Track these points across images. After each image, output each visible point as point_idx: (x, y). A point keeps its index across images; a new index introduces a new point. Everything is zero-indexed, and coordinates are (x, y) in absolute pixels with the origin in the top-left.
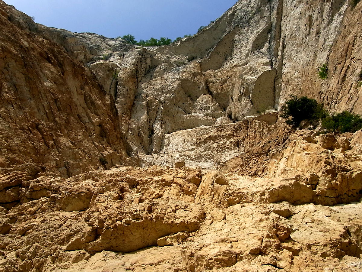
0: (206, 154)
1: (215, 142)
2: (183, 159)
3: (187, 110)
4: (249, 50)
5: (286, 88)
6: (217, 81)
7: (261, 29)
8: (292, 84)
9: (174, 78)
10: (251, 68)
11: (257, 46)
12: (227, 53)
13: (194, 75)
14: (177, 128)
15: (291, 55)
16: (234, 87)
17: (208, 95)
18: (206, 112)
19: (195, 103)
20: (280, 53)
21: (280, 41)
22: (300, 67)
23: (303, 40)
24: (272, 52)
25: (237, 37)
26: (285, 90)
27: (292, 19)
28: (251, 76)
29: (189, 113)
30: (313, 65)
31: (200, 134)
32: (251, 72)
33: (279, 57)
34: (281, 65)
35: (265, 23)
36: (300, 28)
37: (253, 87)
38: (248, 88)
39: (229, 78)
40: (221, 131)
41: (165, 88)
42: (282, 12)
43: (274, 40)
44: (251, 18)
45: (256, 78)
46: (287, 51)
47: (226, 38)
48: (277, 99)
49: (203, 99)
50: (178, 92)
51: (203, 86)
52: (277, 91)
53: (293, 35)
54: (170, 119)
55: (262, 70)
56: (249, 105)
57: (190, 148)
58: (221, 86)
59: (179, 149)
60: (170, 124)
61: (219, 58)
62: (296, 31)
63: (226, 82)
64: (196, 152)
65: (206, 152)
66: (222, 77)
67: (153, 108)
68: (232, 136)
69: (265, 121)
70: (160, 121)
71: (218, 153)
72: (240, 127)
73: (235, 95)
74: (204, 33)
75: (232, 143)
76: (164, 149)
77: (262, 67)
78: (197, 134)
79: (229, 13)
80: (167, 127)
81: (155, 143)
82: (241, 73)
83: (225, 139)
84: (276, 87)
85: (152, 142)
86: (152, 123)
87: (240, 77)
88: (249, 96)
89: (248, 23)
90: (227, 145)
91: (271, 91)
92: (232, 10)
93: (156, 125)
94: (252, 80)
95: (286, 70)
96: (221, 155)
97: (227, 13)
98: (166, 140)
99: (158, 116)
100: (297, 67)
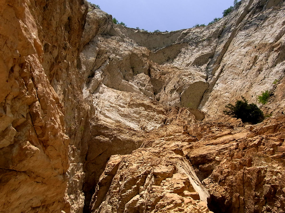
1: (146, 110)
2: (112, 109)
3: (127, 77)
4: (191, 62)
5: (213, 102)
6: (158, 71)
7: (206, 52)
8: (220, 100)
9: (127, 48)
10: (191, 74)
11: (198, 63)
12: (170, 57)
13: (144, 55)
14: (111, 86)
15: (226, 79)
16: (170, 81)
17: (147, 76)
18: (141, 87)
19: (135, 77)
20: (216, 74)
21: (219, 66)
22: (232, 90)
23: (242, 71)
24: (210, 73)
25: (183, 50)
26: (211, 102)
27: (236, 54)
28: (188, 79)
29: (127, 80)
30: (247, 92)
31: (135, 98)
32: (189, 76)
33: (215, 77)
34: (214, 83)
35: (211, 50)
36: (242, 62)
37: (187, 88)
38: (182, 86)
39: (168, 73)
40: (154, 104)
41: (117, 50)
42: (228, 47)
43: (214, 63)
44: (200, 42)
45: (192, 83)
46: (223, 75)
47: (175, 46)
48: (201, 107)
49: (142, 76)
50: (126, 59)
51: (146, 66)
52: (203, 100)
53: (235, 65)
54: (109, 76)
55: (199, 78)
56: (177, 100)
57: (122, 104)
58: (160, 75)
59: (111, 101)
60: (107, 80)
61: (163, 57)
62: (238, 63)
63: (165, 75)
64: (126, 110)
65: (135, 115)
66: (163, 70)
67: (102, 58)
68: (163, 113)
69: (194, 115)
70: (102, 71)
71: (146, 120)
72: (170, 110)
73: (169, 87)
74: (159, 35)
75: (160, 118)
76: (97, 94)
77: (200, 77)
78: (133, 97)
79: (183, 32)
80: (105, 80)
81: (92, 84)
82: (182, 73)
83: (155, 112)
84: (204, 97)
85: (89, 83)
86: (95, 68)
87: (179, 76)
88: (181, 93)
89: (197, 44)
90: (156, 118)
91: (199, 98)
92: (187, 31)
93: (98, 72)
94: (188, 82)
95: (218, 88)
96: (147, 123)
97: (182, 31)
98: (101, 88)
99: (103, 67)
100: (229, 89)
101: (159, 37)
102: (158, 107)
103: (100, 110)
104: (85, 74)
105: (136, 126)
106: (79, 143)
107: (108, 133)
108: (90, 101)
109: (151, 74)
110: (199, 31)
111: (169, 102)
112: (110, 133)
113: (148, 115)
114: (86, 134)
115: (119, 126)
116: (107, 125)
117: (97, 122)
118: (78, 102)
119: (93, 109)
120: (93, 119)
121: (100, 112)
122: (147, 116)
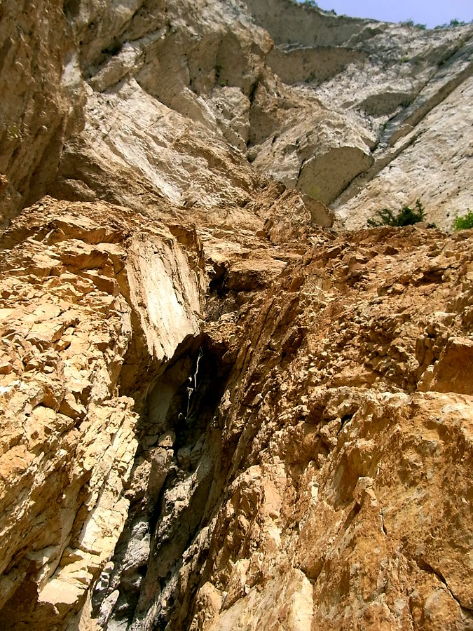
0: (178, 171)
1: (210, 167)
2: (135, 140)
3: (198, 85)
4: (356, 100)
5: (366, 201)
6: (276, 95)
7: (397, 90)
8: (381, 202)
9: (221, 16)
10: (344, 125)
11: (370, 107)
12: (316, 74)
13: (254, 47)
14: (154, 93)
15: (413, 162)
16: (293, 126)
17: (246, 98)
18: (221, 118)
19: (217, 90)
20: (398, 145)
21: (413, 129)
22: (415, 190)
23: (453, 156)
24: (386, 137)
25: (351, 67)
26: (361, 202)
27: (458, 115)
28: (333, 135)
29: (195, 92)
30: (442, 203)
31: (196, 133)
32: (338, 130)
33: (393, 150)
34: (385, 164)
35: (411, 87)
36: (462, 136)
37: (323, 153)
38: (314, 147)
39: (296, 107)
40: (233, 161)
41: (196, 13)
42: (448, 94)
43: (404, 120)
44: (395, 61)
45: (338, 145)
46: (411, 152)
47: (338, 51)
48: (337, 204)
49: (234, 95)
50: (209, 41)
51: (251, 76)
52: (348, 192)
53: (444, 138)
54: (158, 67)
55: (356, 141)
56: (293, 172)
57: (161, 138)
58: (276, 105)
59: (139, 122)
60: (149, 75)
61: (301, 68)
62: (452, 136)
63: (287, 108)
64: (166, 153)
65: (182, 170)
66: (287, 96)
67: (151, 18)
68: (245, 187)
69: (311, 212)
70: (143, 49)
71: (202, 190)
72: (265, 186)
73: (285, 138)
74: (311, 14)
75: (235, 194)
76: (112, 97)
77: (360, 139)
78: (191, 129)
79: (369, 26)
80: (143, 72)
81: (106, 70)
82: (324, 117)
83: (229, 180)
84: (351, 185)
85: (100, 64)
86: (127, 36)
87: (317, 121)
88: (305, 160)
89: (387, 63)
90: (226, 192)
91: (340, 184)
92: (378, 26)
93: (131, 48)
94: (330, 141)
95: (388, 176)
96: (203, 195)
97: (367, 23)
98: (126, 87)
99: (146, 40)
100: (411, 186)
101: (309, 18)
102: (240, 170)
103: (104, 131)
104: (97, 40)
105: (175, 194)
107: (97, 180)
108: (77, 97)
109: (256, 97)
110: (405, 37)
111: (273, 171)
112: (102, 182)
113: (209, 180)
114: (47, 165)
117: (80, 148)
120: (71, 139)
121: (105, 137)
122: (208, 182)
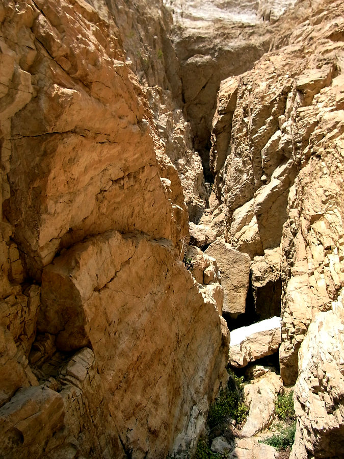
106: (164, 78)
115: (220, 28)
116: (200, 33)
118: (137, 10)
119: (167, 14)
